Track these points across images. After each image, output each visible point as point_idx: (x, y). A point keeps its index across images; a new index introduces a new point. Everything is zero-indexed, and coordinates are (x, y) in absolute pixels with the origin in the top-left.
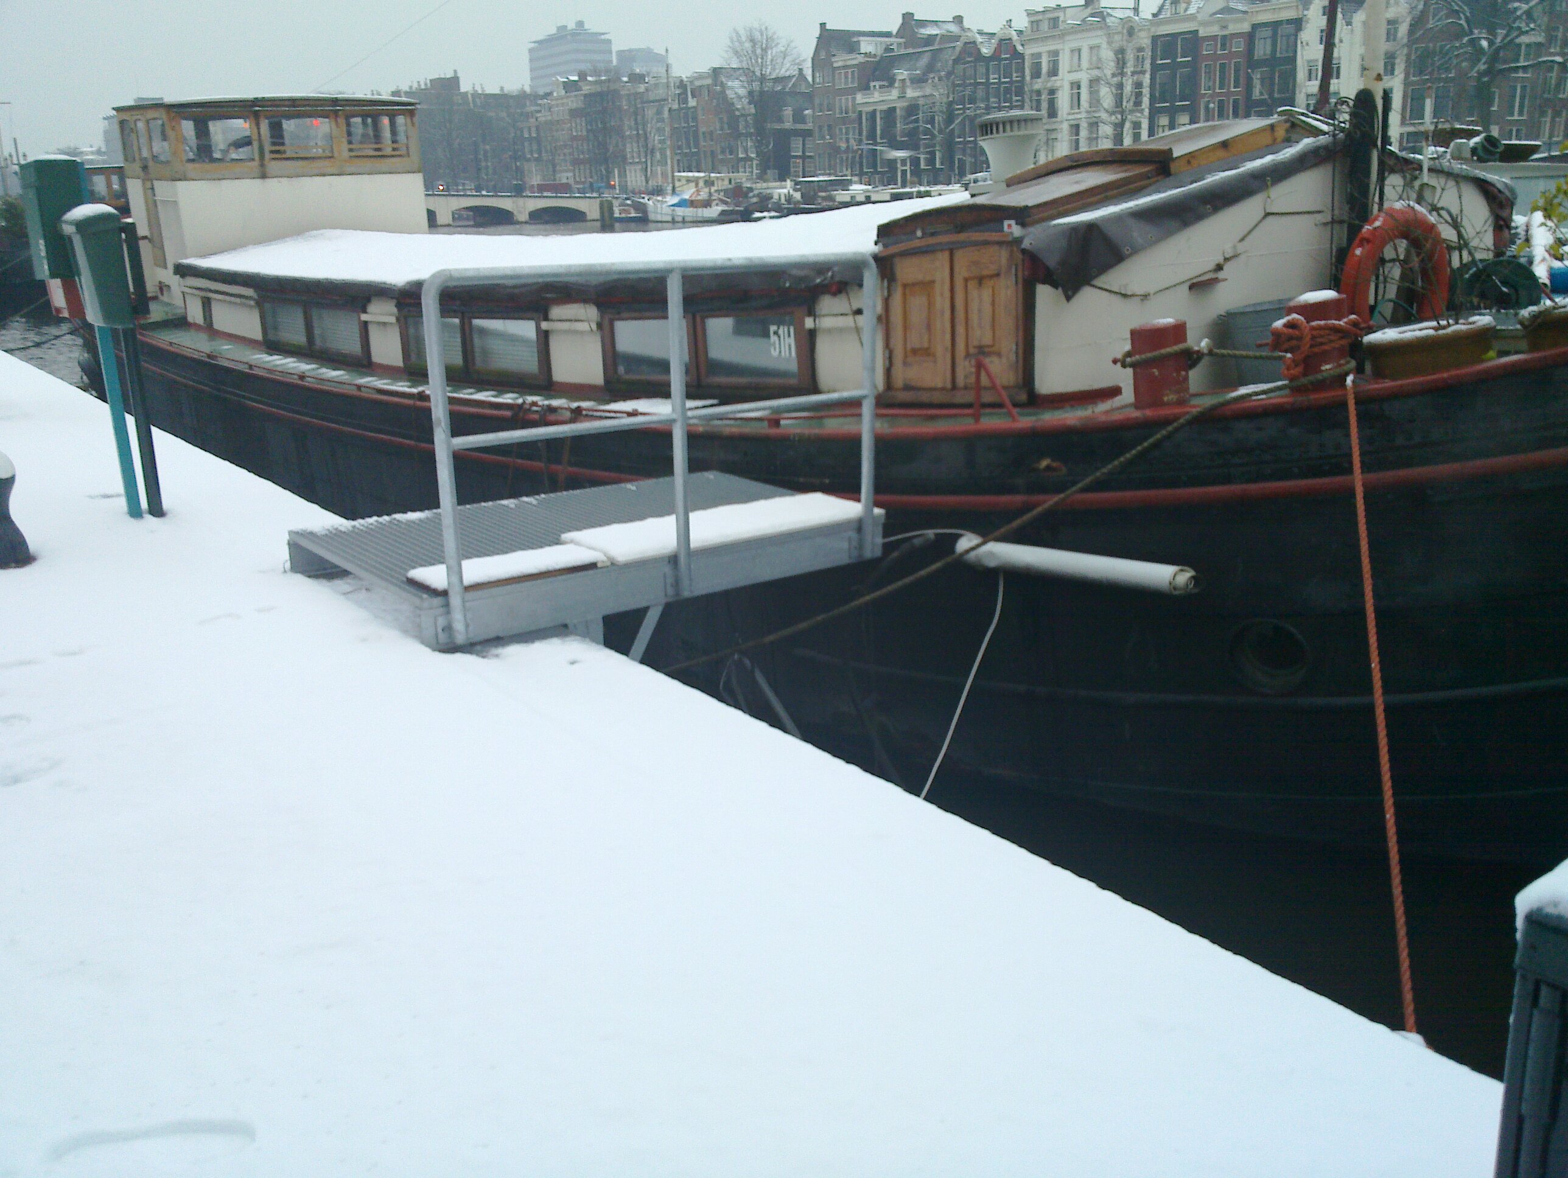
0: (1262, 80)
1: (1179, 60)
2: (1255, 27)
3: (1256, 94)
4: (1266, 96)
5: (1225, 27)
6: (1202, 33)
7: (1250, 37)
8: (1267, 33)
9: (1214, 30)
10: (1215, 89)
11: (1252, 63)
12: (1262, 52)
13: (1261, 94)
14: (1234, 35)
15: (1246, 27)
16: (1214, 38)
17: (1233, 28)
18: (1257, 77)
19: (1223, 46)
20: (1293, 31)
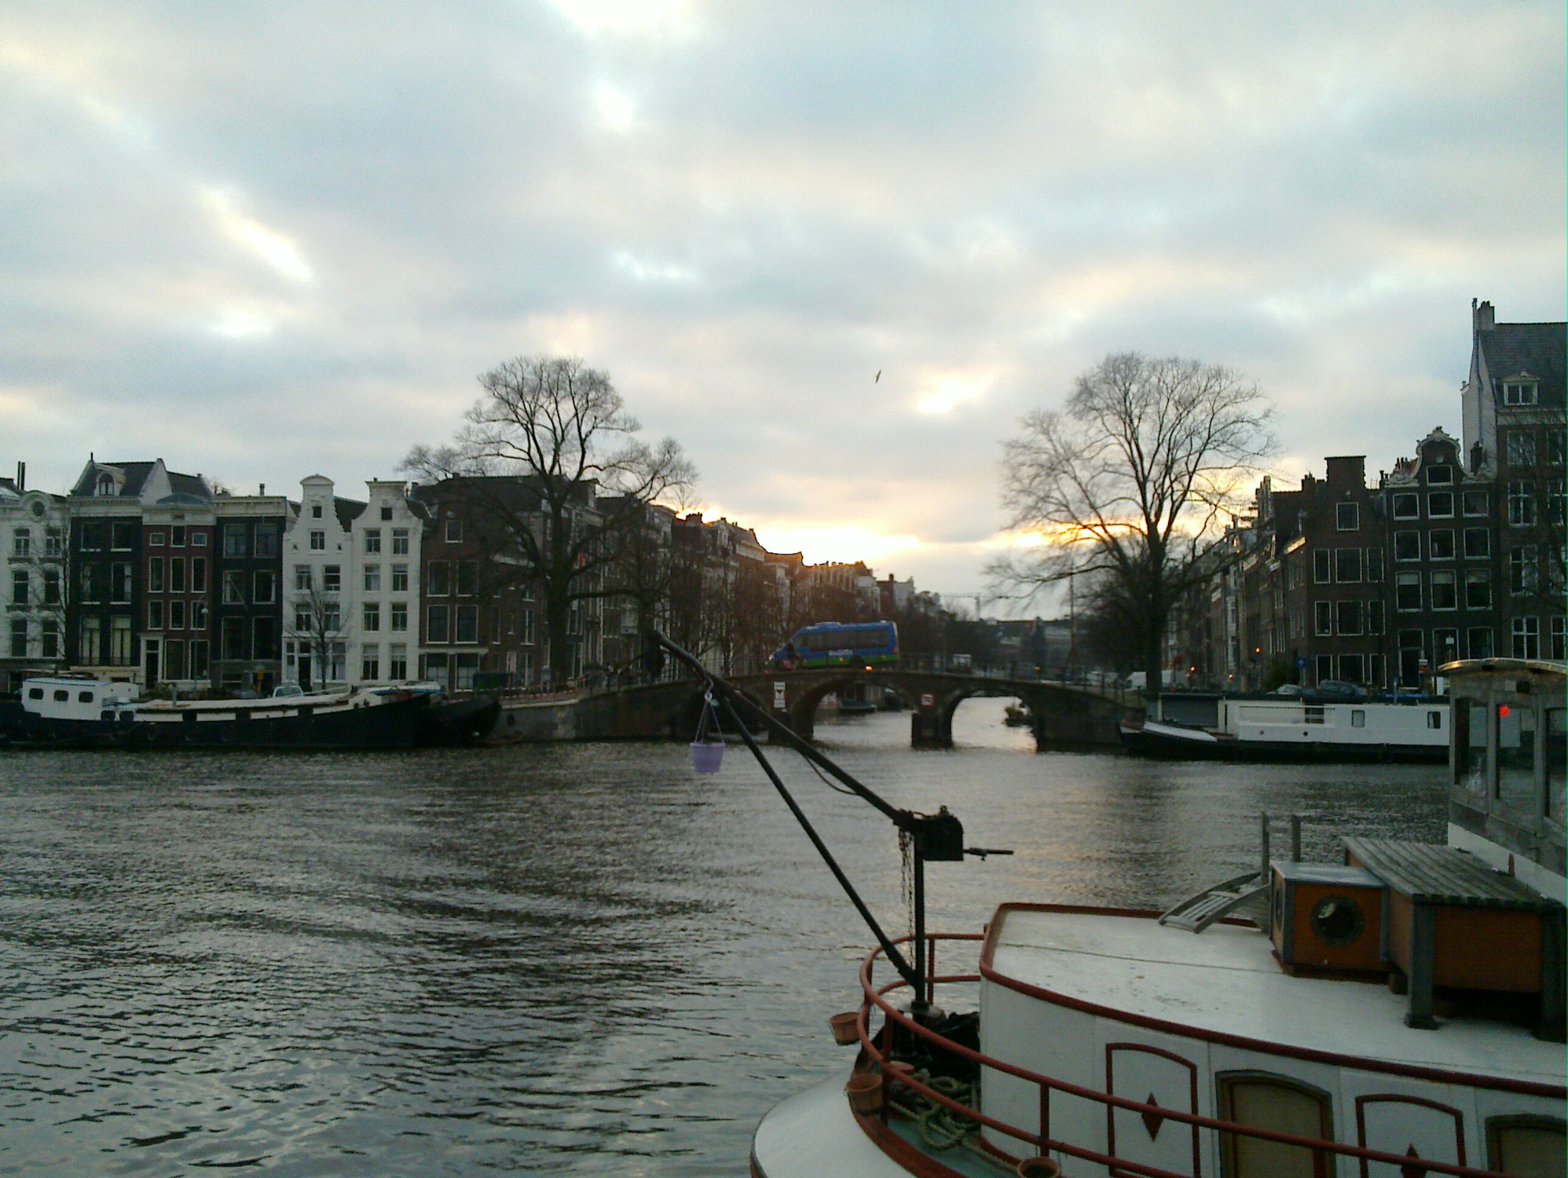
0: (236, 581)
1: (113, 550)
2: (220, 520)
3: (227, 599)
4: (243, 603)
5: (182, 517)
6: (147, 520)
7: (217, 531)
8: (241, 528)
9: (166, 519)
10: (167, 589)
11: (219, 565)
12: (232, 551)
13: (234, 597)
14: (193, 528)
15: (209, 520)
16: (165, 528)
17: (189, 520)
18: (227, 577)
19: (178, 539)
20: (272, 528)
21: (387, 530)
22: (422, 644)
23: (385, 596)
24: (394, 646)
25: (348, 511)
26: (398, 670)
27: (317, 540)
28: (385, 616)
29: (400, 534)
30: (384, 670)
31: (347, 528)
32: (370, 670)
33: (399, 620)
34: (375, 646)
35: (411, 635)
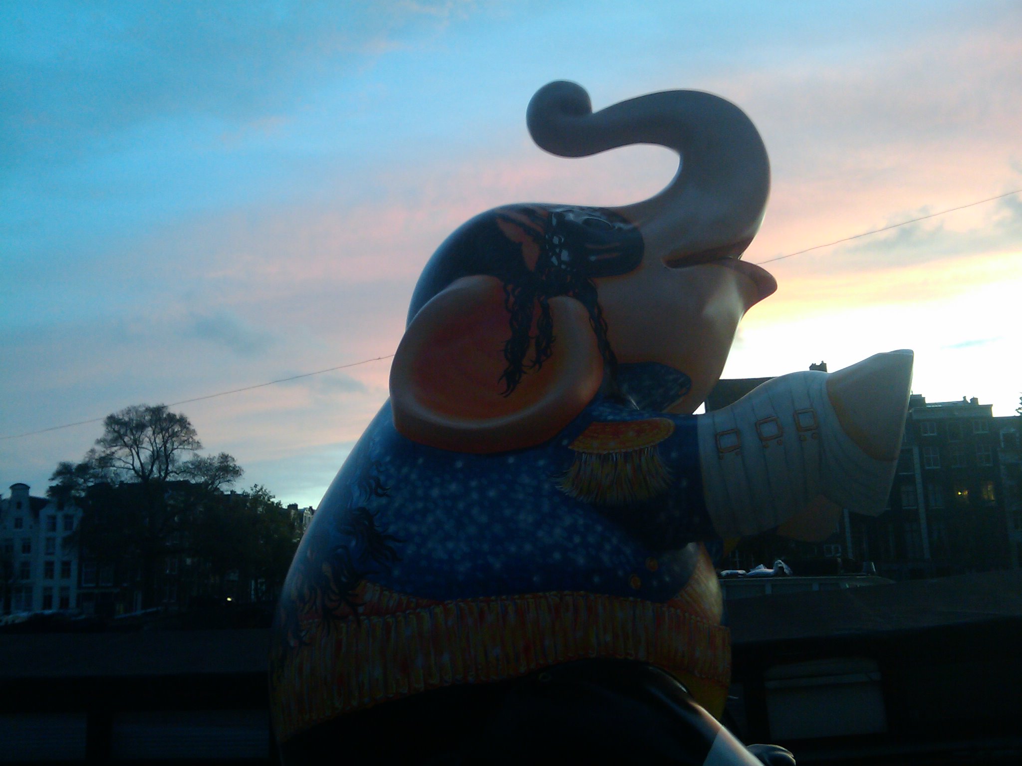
21: (60, 515)
22: (79, 586)
23: (58, 557)
24: (64, 589)
25: (37, 504)
26: (64, 602)
27: (18, 523)
28: (58, 568)
29: (68, 518)
30: (56, 602)
31: (36, 515)
32: (47, 603)
33: (66, 572)
34: (51, 588)
35: (72, 582)
